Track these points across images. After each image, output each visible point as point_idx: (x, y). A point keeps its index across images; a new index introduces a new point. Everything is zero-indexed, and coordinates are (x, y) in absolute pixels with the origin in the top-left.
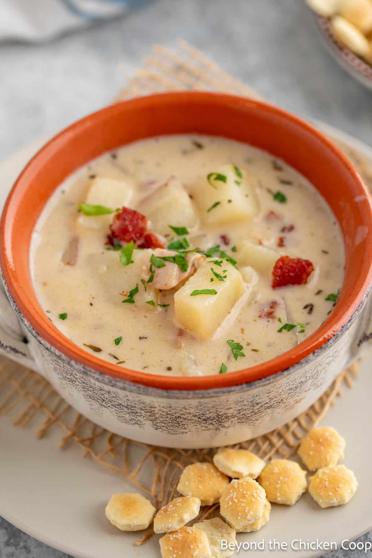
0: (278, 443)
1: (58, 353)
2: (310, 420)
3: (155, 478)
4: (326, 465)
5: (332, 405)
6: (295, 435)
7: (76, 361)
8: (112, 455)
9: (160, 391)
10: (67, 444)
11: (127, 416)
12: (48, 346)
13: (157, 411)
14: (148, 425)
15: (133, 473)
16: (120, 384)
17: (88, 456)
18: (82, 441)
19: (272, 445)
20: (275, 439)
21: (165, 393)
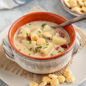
0: (60, 73)
1: (21, 55)
2: (65, 69)
3: (38, 80)
4: (69, 76)
5: (69, 67)
6: (63, 72)
7: (24, 56)
8: (30, 76)
9: (39, 60)
10: (21, 75)
11: (33, 67)
12: (19, 54)
13: (39, 65)
14: (37, 68)
15: (34, 79)
16: (32, 60)
17: (25, 77)
18: (24, 74)
19: (58, 74)
20: (59, 73)
21: (40, 61)
